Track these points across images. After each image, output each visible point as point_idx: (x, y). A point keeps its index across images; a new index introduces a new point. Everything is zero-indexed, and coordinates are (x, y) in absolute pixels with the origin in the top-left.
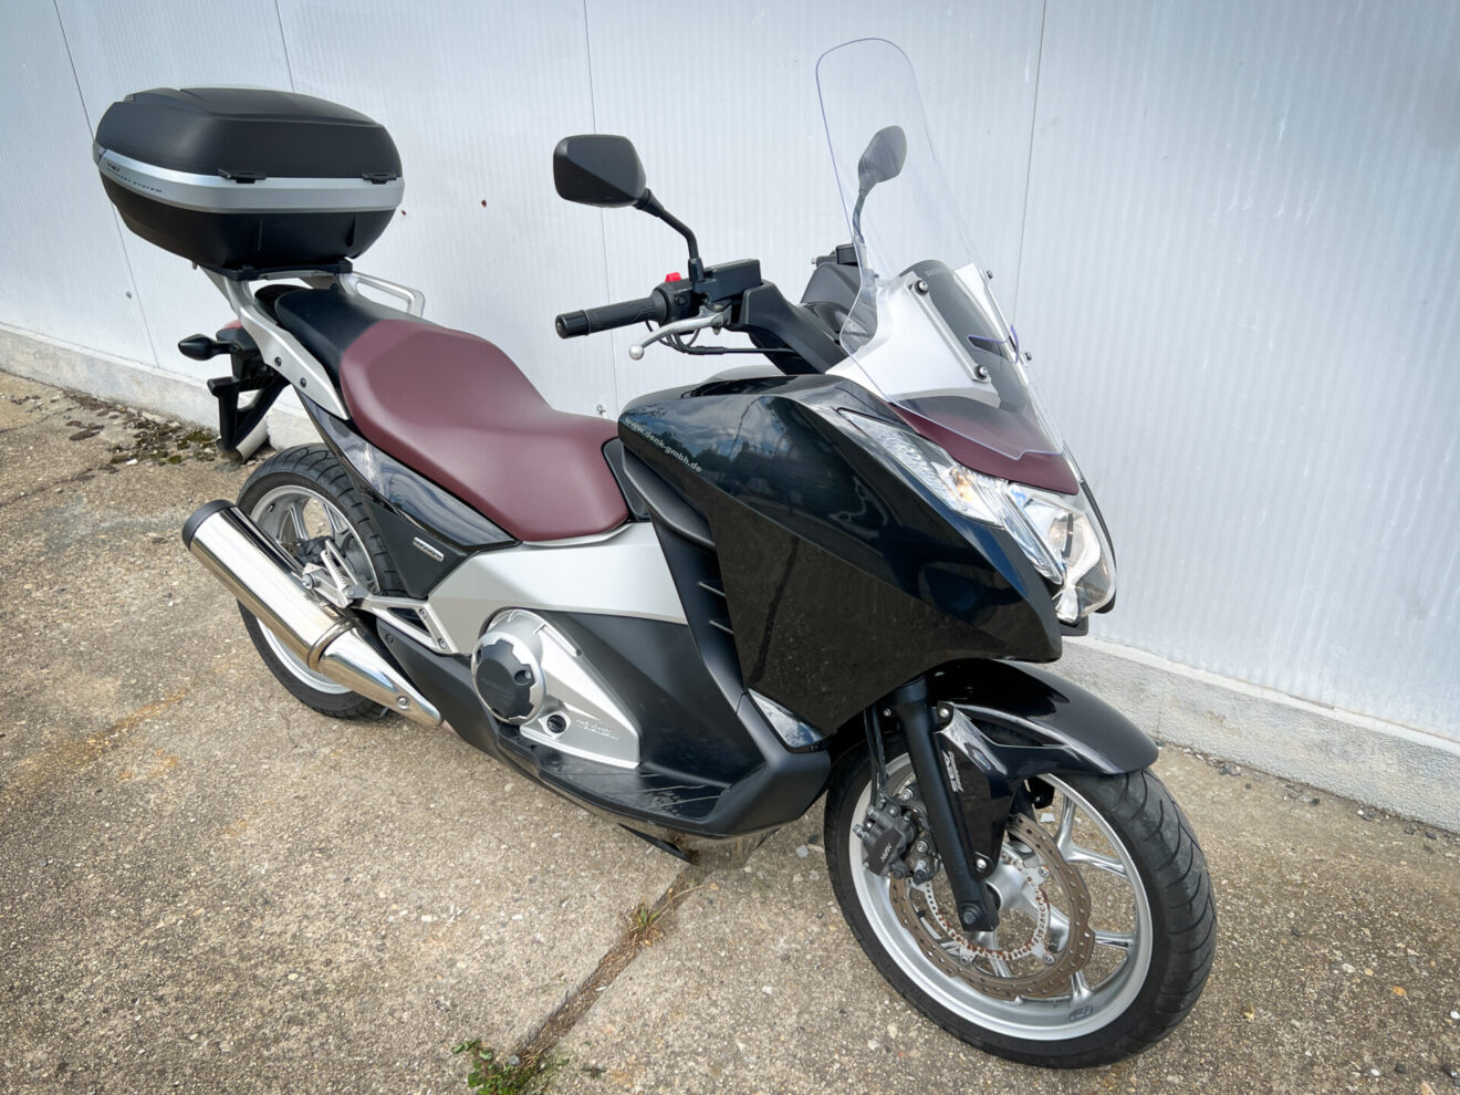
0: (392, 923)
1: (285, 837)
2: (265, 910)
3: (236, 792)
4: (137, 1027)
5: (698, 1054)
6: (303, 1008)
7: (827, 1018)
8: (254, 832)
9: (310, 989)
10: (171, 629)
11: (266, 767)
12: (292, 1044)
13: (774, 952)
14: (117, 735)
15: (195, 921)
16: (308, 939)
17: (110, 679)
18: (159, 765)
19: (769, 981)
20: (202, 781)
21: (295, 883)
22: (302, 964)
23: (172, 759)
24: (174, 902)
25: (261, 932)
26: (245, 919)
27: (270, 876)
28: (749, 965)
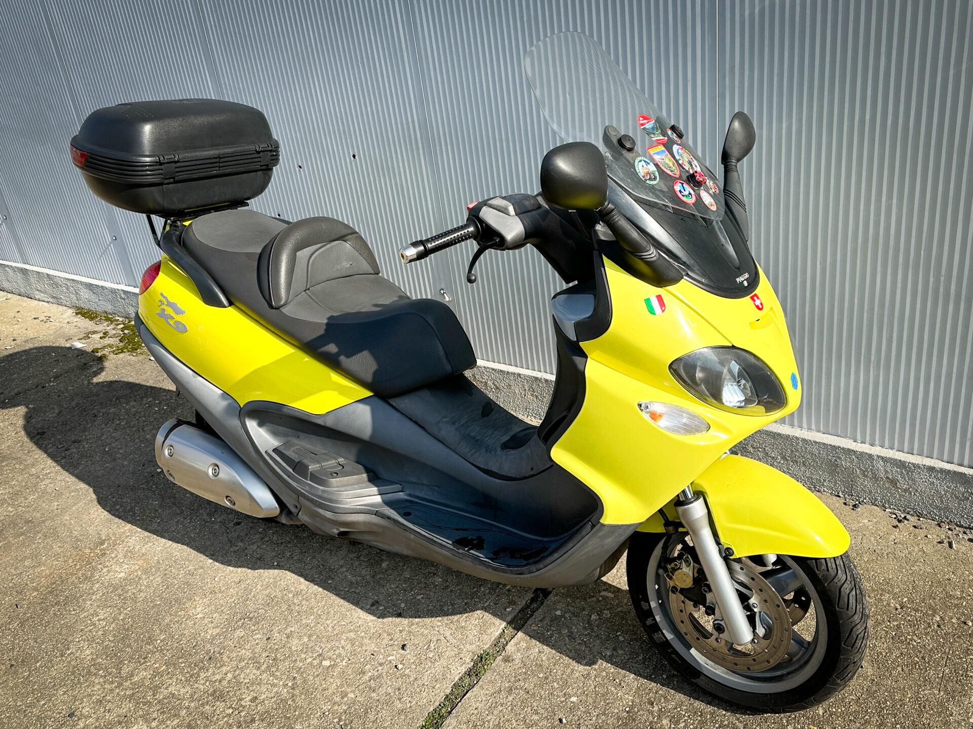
0: (301, 668)
2: (210, 664)
3: (190, 581)
8: (202, 608)
9: (241, 719)
14: (105, 545)
15: (159, 675)
16: (241, 683)
18: (135, 565)
21: (231, 643)
22: (236, 702)
23: (144, 560)
24: (145, 662)
25: (207, 681)
26: (195, 671)
27: (213, 639)
28: (561, 683)
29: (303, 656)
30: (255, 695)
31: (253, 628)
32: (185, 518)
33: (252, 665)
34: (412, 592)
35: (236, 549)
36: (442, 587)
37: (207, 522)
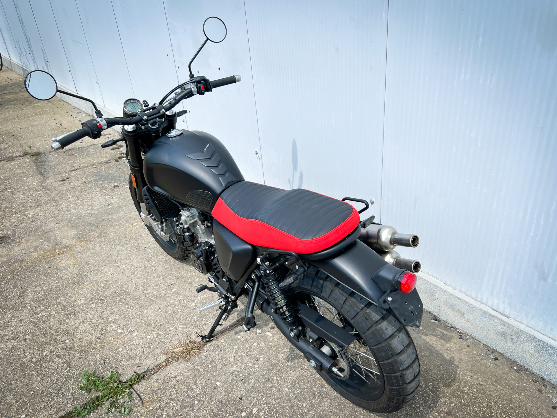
0: (108, 330)
1: (93, 293)
2: (72, 317)
3: (88, 275)
4: (13, 347)
5: (179, 402)
6: (64, 352)
7: (233, 400)
8: (85, 289)
9: (69, 347)
10: (102, 217)
11: (102, 268)
12: (53, 364)
13: (229, 370)
14: (65, 250)
15: (50, 315)
16: (79, 329)
17: (74, 230)
18: (71, 262)
19: (221, 381)
20: (81, 269)
21: (87, 309)
22: (72, 338)
23: (76, 260)
24: (48, 308)
25: (67, 324)
26: (65, 318)
27: (80, 305)
28: (217, 373)
29: (112, 324)
30: (82, 337)
31: (100, 305)
32: (104, 245)
33: (88, 323)
34: (178, 307)
35: (116, 264)
36: (193, 309)
37: (112, 249)
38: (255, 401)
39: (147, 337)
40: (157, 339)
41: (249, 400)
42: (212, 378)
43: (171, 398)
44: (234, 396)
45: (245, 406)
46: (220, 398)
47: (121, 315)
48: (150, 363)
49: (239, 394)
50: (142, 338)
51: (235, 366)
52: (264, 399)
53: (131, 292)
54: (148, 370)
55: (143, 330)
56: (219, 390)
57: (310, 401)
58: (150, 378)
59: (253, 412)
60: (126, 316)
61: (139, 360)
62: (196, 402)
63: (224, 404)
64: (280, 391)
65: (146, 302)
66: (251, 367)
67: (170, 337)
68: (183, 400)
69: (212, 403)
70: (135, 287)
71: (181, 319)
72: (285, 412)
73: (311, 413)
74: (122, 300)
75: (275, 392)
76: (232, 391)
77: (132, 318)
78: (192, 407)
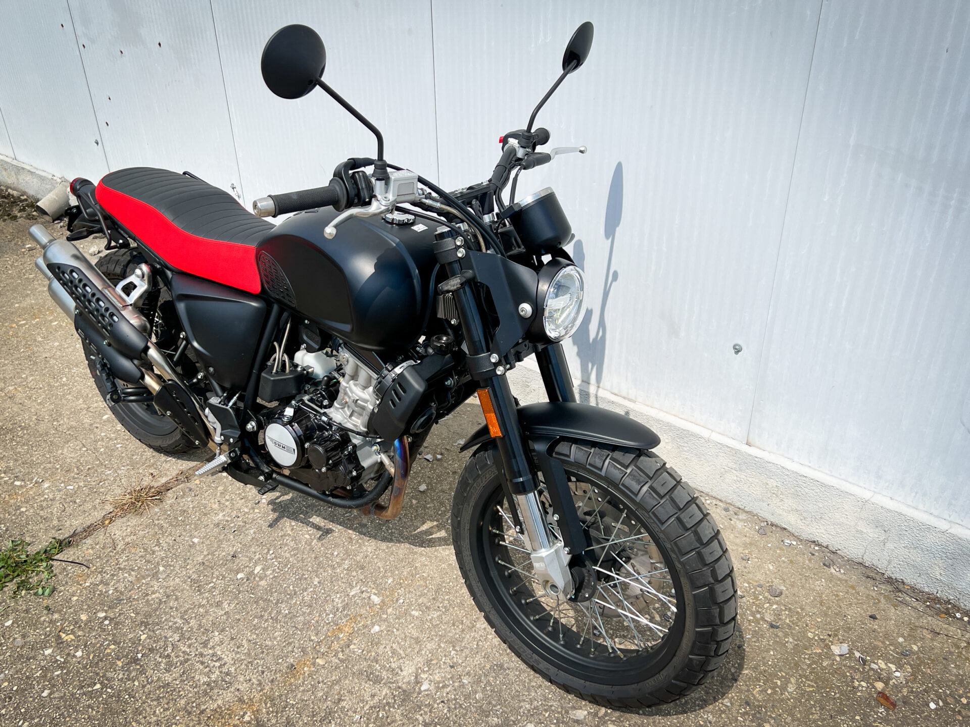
5: (133, 570)
7: (222, 559)
13: (212, 521)
19: (199, 536)
38: (257, 557)
39: (68, 488)
40: (84, 489)
41: (247, 557)
42: (184, 534)
43: (118, 568)
44: (224, 554)
45: (242, 565)
46: (200, 559)
47: (16, 460)
48: (77, 523)
49: (232, 551)
50: (60, 491)
51: (221, 514)
52: (271, 552)
53: (30, 426)
54: (74, 534)
55: (60, 479)
56: (198, 548)
57: (343, 547)
58: (81, 544)
59: (256, 572)
60: (26, 461)
61: (59, 521)
62: (161, 569)
63: (207, 566)
64: (296, 540)
65: (60, 437)
66: (247, 513)
67: (107, 485)
68: (139, 568)
69: (188, 567)
70: (36, 417)
71: (123, 457)
72: (307, 565)
73: (346, 562)
74: (15, 438)
75: (288, 541)
76: (219, 547)
77: (38, 463)
78: (155, 576)
